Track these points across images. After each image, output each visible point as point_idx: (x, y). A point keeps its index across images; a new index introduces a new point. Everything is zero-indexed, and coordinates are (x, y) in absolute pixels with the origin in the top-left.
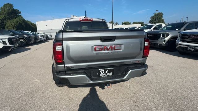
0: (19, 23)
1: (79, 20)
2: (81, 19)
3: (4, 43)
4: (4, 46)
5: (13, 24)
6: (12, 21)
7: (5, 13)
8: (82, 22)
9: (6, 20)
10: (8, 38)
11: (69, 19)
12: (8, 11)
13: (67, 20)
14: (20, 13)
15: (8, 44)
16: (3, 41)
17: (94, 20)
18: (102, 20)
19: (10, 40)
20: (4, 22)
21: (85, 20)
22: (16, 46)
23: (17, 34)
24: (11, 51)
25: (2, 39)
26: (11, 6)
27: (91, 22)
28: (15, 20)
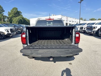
0: (20, 19)
1: (45, 19)
2: (46, 19)
3: (8, 31)
4: (8, 33)
5: (17, 20)
6: (16, 18)
7: (13, 13)
8: (47, 20)
9: (13, 18)
10: (10, 29)
11: (39, 19)
12: (15, 12)
13: (38, 19)
14: (21, 13)
15: (10, 33)
16: (7, 31)
17: (54, 19)
18: (60, 19)
19: (11, 30)
20: (12, 19)
21: (49, 19)
22: (14, 34)
23: (17, 26)
24: (11, 37)
25: (7, 29)
26: (17, 9)
27: (53, 20)
28: (18, 18)
